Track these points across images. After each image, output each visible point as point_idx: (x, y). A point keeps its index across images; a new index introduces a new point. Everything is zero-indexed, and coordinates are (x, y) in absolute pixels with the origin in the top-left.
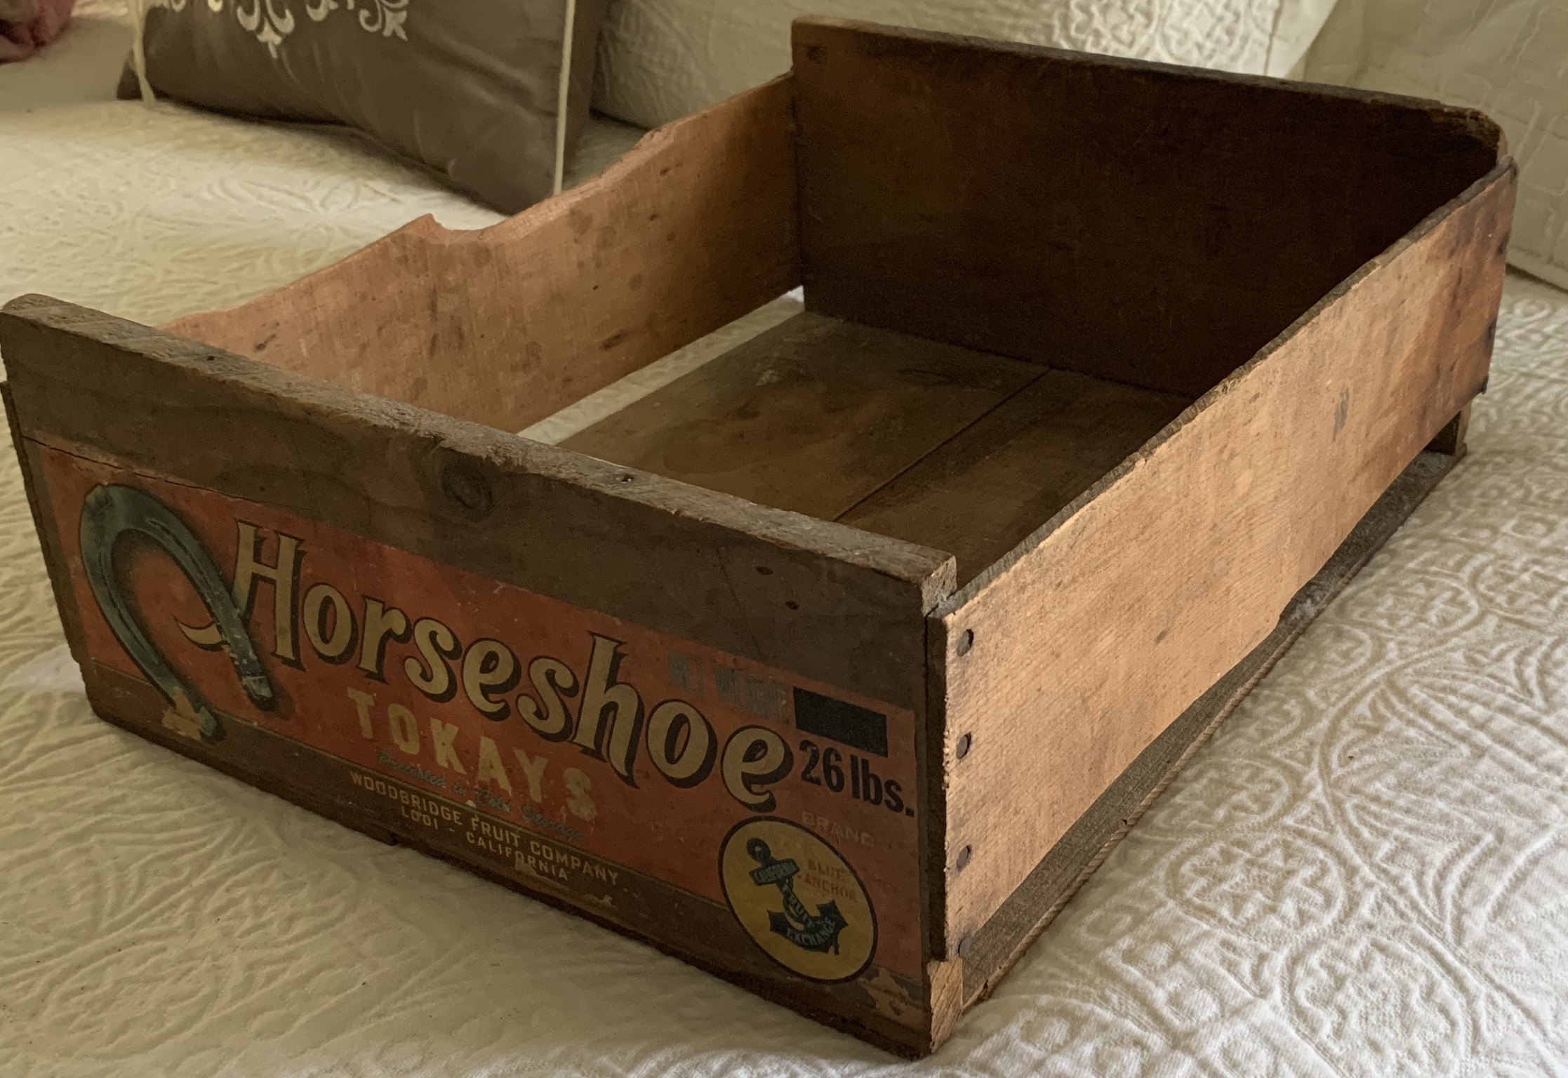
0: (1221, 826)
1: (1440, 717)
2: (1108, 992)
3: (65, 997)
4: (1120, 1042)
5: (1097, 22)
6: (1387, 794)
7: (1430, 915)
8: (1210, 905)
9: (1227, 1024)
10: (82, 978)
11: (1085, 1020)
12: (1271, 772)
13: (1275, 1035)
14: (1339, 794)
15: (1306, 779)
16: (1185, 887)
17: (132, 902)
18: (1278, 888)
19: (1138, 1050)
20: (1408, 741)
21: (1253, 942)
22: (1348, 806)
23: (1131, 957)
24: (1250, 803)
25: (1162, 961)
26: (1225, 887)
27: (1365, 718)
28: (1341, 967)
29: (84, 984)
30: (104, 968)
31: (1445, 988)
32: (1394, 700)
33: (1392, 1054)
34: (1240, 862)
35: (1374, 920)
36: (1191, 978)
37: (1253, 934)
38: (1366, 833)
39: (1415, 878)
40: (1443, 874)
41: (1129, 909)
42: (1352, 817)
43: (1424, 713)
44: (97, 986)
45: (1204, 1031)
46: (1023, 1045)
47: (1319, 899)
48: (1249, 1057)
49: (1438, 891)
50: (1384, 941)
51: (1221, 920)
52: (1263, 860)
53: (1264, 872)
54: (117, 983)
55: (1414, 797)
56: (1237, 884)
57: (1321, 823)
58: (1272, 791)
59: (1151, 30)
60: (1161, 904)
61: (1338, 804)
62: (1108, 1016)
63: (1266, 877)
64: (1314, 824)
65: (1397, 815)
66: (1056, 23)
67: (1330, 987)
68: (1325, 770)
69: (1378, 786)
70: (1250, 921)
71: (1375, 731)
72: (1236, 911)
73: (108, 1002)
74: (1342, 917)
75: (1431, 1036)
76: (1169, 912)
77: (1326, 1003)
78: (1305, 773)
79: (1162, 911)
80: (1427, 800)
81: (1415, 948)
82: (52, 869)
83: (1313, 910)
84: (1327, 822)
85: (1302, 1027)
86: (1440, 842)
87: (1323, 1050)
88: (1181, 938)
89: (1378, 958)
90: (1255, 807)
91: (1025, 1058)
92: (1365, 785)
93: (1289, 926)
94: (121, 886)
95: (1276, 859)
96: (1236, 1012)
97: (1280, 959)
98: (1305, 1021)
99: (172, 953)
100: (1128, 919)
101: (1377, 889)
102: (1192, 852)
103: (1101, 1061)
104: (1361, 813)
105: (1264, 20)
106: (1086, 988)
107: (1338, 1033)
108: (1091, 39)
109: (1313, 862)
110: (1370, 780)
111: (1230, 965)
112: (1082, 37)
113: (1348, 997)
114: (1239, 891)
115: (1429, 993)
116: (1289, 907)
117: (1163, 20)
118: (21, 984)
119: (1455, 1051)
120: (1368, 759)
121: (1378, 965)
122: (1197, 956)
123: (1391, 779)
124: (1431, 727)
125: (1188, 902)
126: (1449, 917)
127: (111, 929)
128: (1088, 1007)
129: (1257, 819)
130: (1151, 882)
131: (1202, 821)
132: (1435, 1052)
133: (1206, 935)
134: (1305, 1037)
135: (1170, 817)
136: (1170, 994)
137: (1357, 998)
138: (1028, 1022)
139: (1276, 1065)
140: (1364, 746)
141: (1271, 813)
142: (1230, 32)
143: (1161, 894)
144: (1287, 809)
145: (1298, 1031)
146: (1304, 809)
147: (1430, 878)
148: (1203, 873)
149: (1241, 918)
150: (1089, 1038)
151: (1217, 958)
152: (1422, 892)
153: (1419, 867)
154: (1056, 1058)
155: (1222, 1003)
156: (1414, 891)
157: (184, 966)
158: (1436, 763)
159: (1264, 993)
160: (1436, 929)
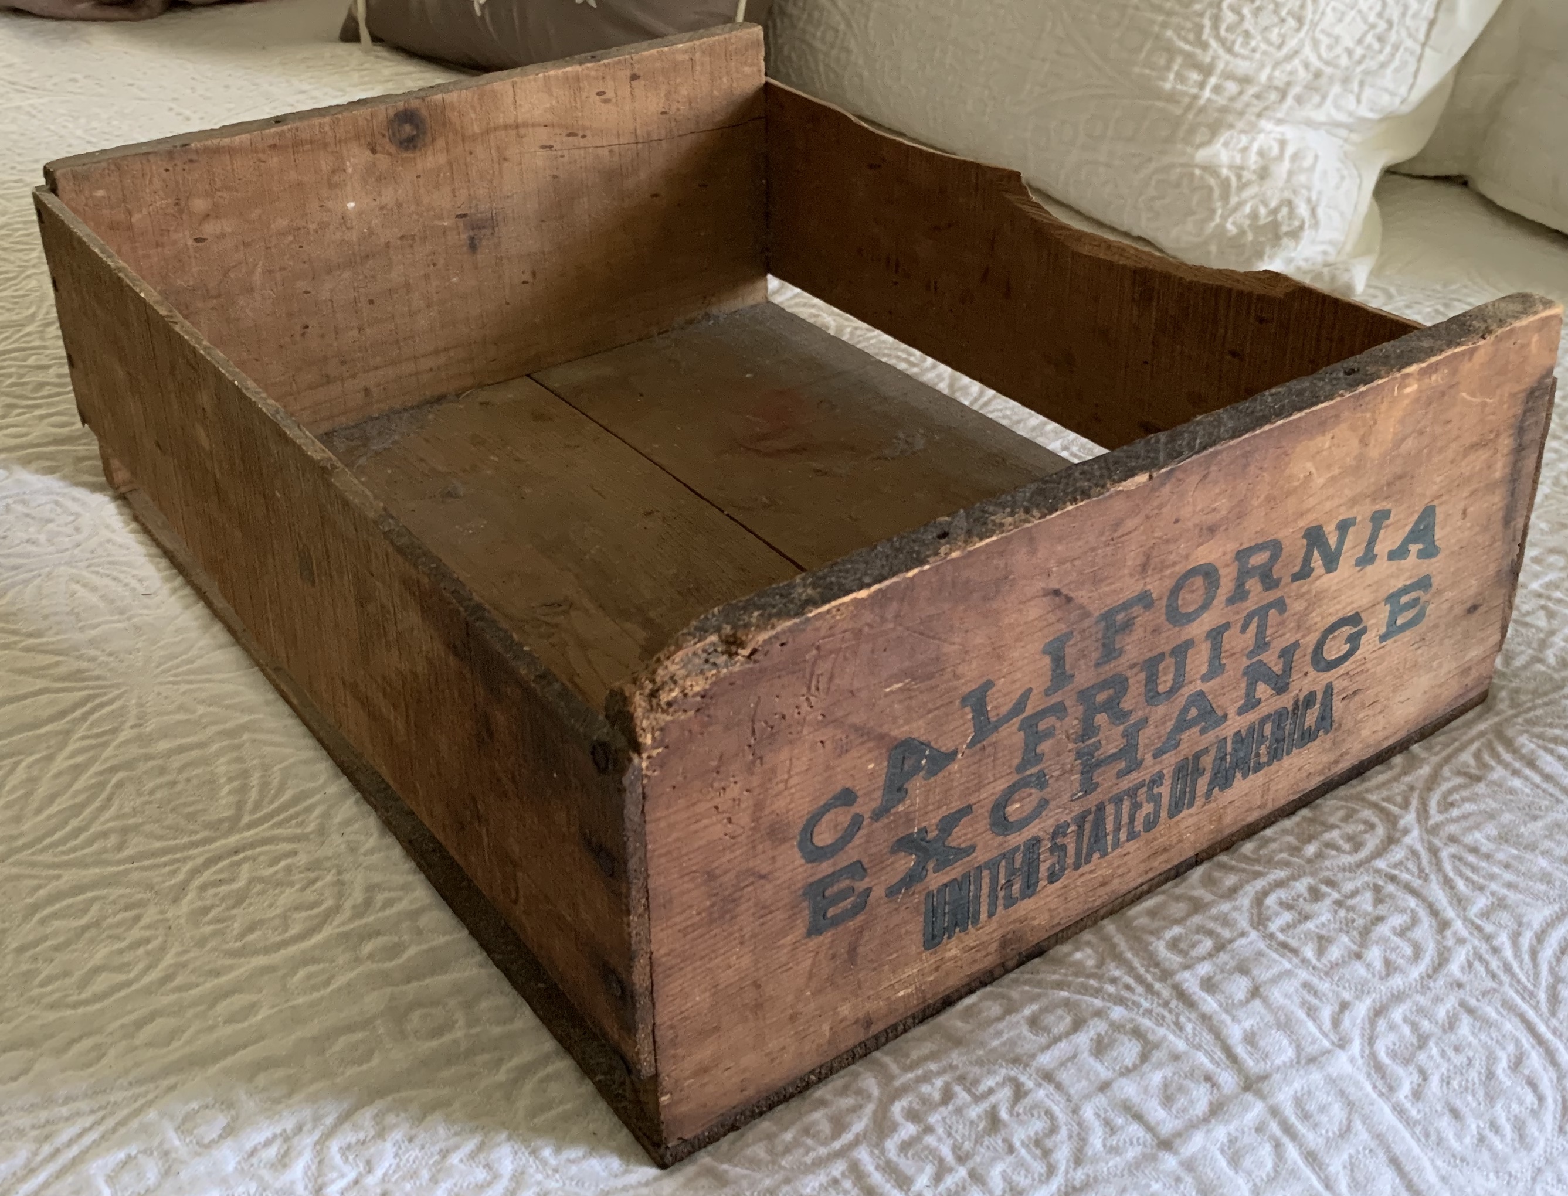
0: (1309, 861)
1: (1548, 770)
2: (1182, 1019)
3: (203, 888)
4: (1191, 1075)
5: (1248, 25)
6: (1486, 846)
7: (1524, 979)
8: (1293, 943)
9: (1302, 1072)
10: (221, 871)
11: (1157, 1046)
12: (1367, 814)
13: (1351, 1090)
14: (1437, 842)
15: (1402, 823)
16: (1269, 919)
17: (272, 802)
18: (1365, 932)
19: (1208, 1086)
20: (1512, 791)
21: (1334, 987)
22: (1444, 854)
23: (1209, 985)
24: (1341, 842)
25: (1240, 995)
26: (1310, 925)
27: (1468, 766)
28: (1426, 1025)
29: (220, 877)
30: (239, 864)
31: (1535, 1060)
32: (1501, 749)
33: (1473, 1125)
34: (1328, 902)
35: (1464, 979)
36: (1269, 1018)
37: (1336, 978)
38: (1461, 885)
39: (1510, 938)
40: (1540, 937)
41: (1210, 933)
42: (1448, 867)
43: (1531, 764)
44: (232, 880)
45: (1277, 1077)
46: (1091, 1060)
47: (1408, 951)
48: (1323, 1109)
49: (1534, 954)
50: (1473, 1002)
51: (1304, 961)
52: (1350, 902)
53: (1351, 915)
54: (251, 881)
55: (1515, 852)
56: (1323, 925)
57: (1415, 870)
58: (1366, 832)
59: (1302, 34)
60: (1243, 934)
61: (1434, 852)
62: (1181, 1045)
63: (1353, 921)
64: (1407, 870)
65: (1496, 870)
66: (1207, 22)
67: (1412, 1045)
68: (1423, 813)
69: (1477, 837)
70: (1335, 966)
71: (1478, 779)
72: (1321, 952)
73: (240, 898)
74: (1430, 972)
75: (1515, 1107)
76: (1251, 943)
77: (1407, 1062)
78: (1401, 817)
79: (1243, 941)
80: (1529, 856)
81: (1505, 1013)
82: (205, 761)
83: (1401, 961)
84: (1421, 870)
85: (1380, 1084)
86: (1540, 903)
87: (1400, 1111)
88: (1263, 974)
89: (1466, 1020)
90: (1347, 847)
91: (1092, 1077)
92: (1464, 834)
93: (1374, 975)
94: (264, 785)
95: (1365, 902)
96: (1312, 1060)
97: (1362, 1009)
98: (1383, 1077)
99: (302, 859)
100: (1208, 944)
101: (1469, 946)
102: (1280, 884)
103: (1169, 1092)
104: (1457, 863)
105: (1417, 30)
106: (1160, 1010)
107: (1417, 1095)
108: (1240, 40)
109: (1403, 911)
110: (1470, 829)
111: (1309, 1009)
112: (1231, 37)
113: (1431, 1057)
114: (1323, 932)
115: (1517, 1063)
116: (1374, 954)
117: (1314, 25)
118: (168, 869)
119: (1541, 1129)
120: (1469, 807)
121: (1465, 1027)
122: (1276, 995)
123: (1491, 830)
124: (1537, 779)
125: (1271, 936)
126: (1544, 984)
127: (249, 826)
128: (1162, 1031)
129: (1347, 859)
130: (1235, 908)
131: (1292, 855)
132: (1519, 1127)
133: (1288, 973)
134: (1381, 1094)
135: (1260, 847)
136: (1245, 1031)
137: (1439, 1060)
138: (1099, 1035)
139: (1350, 1121)
140: (1465, 793)
141: (1362, 854)
142: (1381, 39)
143: (1244, 923)
144: (1379, 853)
145: (1375, 1087)
146: (1398, 854)
147: (1527, 939)
148: (1289, 907)
149: (1324, 960)
150: (1160, 1065)
151: (1297, 1000)
152: (1517, 954)
153: (1516, 927)
154: (1124, 1081)
155: (1299, 1048)
156: (1508, 953)
157: (312, 875)
158: (1541, 817)
159: (1343, 1043)
160: (1529, 995)
